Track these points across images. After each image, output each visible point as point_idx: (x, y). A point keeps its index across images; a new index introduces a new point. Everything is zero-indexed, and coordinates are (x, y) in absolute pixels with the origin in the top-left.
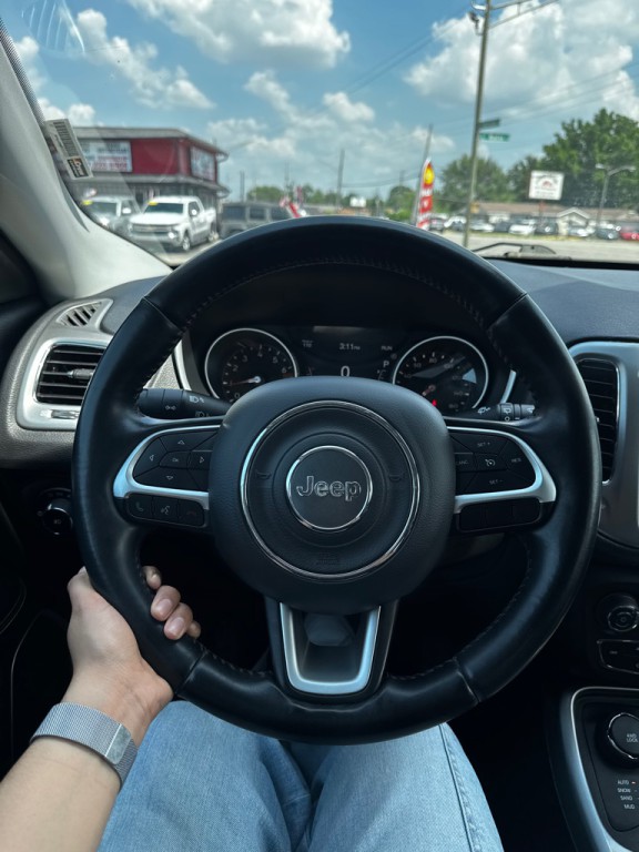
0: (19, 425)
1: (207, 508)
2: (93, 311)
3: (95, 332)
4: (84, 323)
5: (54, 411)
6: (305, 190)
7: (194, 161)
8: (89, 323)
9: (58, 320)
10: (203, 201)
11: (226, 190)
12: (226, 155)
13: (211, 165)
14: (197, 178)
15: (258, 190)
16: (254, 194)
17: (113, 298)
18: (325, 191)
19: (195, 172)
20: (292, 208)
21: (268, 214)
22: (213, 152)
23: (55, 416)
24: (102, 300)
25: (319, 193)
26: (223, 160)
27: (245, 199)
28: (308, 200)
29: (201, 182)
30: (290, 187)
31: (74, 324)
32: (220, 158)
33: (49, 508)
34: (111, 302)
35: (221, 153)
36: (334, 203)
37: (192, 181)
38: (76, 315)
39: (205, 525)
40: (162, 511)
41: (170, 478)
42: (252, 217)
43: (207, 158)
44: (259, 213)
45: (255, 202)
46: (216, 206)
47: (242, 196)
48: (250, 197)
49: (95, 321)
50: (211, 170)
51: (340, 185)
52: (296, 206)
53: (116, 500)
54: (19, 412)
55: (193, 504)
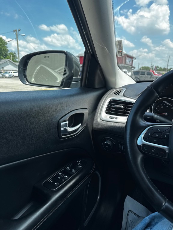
0: (101, 119)
1: (167, 152)
2: (121, 91)
3: (122, 96)
4: (118, 94)
5: (110, 116)
6: (156, 67)
7: (127, 60)
8: (120, 94)
9: (112, 93)
10: (128, 70)
11: (134, 68)
12: (135, 58)
13: (131, 61)
14: (127, 64)
15: (143, 67)
16: (142, 69)
17: (126, 88)
18: (163, 68)
19: (126, 63)
20: (153, 72)
21: (146, 73)
22: (132, 58)
23: (110, 118)
24: (123, 89)
25: (161, 68)
26: (135, 60)
27: (139, 70)
28: (157, 70)
29: (128, 65)
30: (152, 67)
31: (116, 94)
32: (134, 59)
33: (106, 142)
34: (125, 89)
35: (134, 58)
36: (165, 71)
37: (126, 65)
38: (116, 92)
39: (166, 157)
40: (153, 151)
41: (155, 141)
42: (141, 74)
43: (130, 59)
44: (144, 73)
45: (142, 70)
46: (131, 72)
47: (138, 69)
48: (140, 69)
49: (122, 94)
50: (131, 62)
51: (168, 66)
52: (154, 71)
53: (138, 146)
54: (101, 116)
55: (163, 150)
